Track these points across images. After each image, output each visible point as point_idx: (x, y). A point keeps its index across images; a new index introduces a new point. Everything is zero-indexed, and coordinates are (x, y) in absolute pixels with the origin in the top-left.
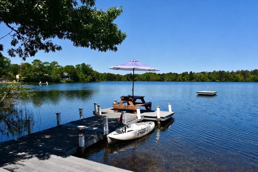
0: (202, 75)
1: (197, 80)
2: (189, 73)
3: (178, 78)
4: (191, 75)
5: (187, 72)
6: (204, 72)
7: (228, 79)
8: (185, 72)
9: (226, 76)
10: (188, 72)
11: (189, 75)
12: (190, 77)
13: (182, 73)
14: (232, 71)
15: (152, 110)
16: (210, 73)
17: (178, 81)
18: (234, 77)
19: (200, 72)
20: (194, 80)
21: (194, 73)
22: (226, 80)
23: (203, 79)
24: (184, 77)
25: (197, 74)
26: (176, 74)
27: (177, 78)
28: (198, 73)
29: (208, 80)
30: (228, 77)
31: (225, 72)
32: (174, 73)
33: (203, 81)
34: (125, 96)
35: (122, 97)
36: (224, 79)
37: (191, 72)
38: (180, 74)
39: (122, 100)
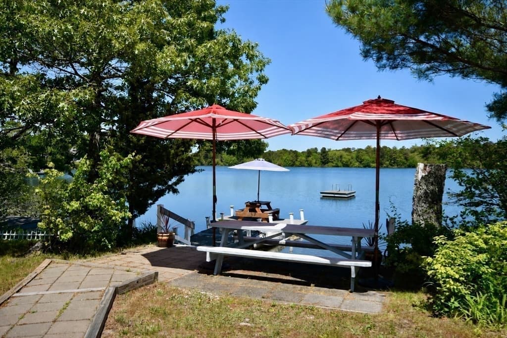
0: (345, 154)
1: (335, 165)
2: (319, 151)
3: (299, 160)
4: (324, 155)
5: (316, 149)
6: (348, 148)
7: (394, 163)
8: (311, 149)
9: (391, 156)
10: (318, 148)
11: (319, 154)
12: (322, 158)
13: (306, 150)
14: (403, 147)
15: (280, 218)
16: (359, 150)
17: (299, 166)
18: (406, 159)
19: (341, 149)
20: (330, 164)
21: (330, 150)
22: (391, 165)
23: (347, 162)
24: (310, 159)
25: (334, 152)
26: (295, 152)
27: (296, 160)
28: (336, 150)
29: (357, 164)
30: (395, 159)
31: (390, 148)
32: (291, 150)
33: (346, 165)
34: (251, 201)
35: (247, 203)
36: (388, 163)
37: (324, 150)
38: (303, 152)
39: (247, 206)
